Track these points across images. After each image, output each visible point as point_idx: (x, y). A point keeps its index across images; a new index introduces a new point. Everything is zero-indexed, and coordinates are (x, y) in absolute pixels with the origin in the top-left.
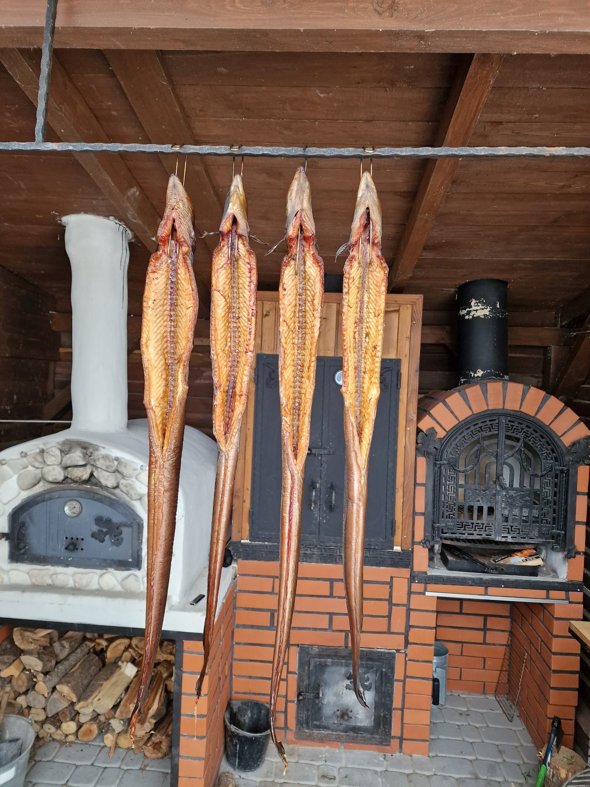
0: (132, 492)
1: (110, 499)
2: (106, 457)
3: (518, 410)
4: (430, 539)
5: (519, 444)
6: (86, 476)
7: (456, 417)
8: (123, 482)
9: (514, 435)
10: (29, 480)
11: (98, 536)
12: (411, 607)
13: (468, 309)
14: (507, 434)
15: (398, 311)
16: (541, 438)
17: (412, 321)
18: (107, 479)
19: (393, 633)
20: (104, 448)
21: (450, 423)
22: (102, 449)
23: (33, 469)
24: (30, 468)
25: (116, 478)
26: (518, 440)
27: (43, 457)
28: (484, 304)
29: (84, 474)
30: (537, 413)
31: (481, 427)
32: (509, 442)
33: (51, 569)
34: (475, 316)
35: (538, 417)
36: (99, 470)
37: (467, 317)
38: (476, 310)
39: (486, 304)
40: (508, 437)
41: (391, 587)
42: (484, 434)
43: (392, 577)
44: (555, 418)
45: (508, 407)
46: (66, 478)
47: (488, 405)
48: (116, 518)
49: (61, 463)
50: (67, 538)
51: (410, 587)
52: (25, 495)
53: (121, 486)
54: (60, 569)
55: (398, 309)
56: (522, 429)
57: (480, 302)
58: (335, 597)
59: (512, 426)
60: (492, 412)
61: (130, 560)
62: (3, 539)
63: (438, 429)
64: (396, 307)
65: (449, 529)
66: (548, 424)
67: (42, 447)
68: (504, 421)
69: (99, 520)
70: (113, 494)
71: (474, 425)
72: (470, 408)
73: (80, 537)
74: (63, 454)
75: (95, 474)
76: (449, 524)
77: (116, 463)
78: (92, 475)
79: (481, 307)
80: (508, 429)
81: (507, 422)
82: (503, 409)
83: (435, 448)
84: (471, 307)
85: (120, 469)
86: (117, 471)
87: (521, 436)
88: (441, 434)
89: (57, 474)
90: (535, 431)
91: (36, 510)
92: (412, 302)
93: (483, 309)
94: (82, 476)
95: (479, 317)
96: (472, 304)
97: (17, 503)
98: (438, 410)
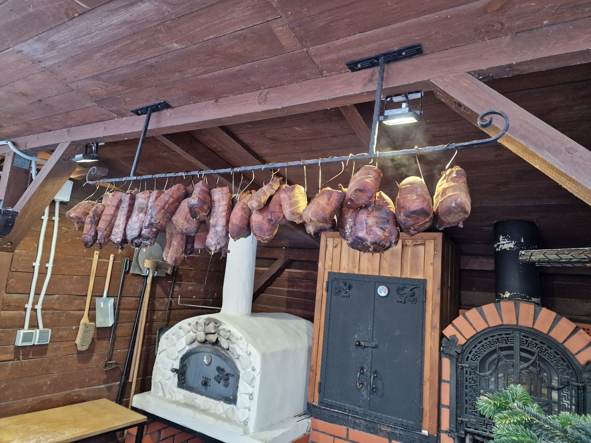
0: (235, 353)
1: (225, 356)
2: (224, 329)
3: (531, 327)
4: (454, 430)
5: (534, 357)
6: (214, 340)
7: (474, 329)
8: (231, 345)
9: (529, 349)
10: (190, 340)
11: (218, 379)
13: (498, 243)
14: (522, 347)
15: (424, 244)
16: (556, 355)
17: (434, 252)
18: (224, 344)
20: (224, 324)
21: (469, 333)
22: (223, 324)
23: (193, 333)
24: (191, 333)
25: (228, 343)
26: (532, 354)
27: (197, 327)
28: (509, 239)
29: (212, 338)
30: (549, 331)
31: (497, 339)
32: (524, 354)
33: (194, 395)
34: (503, 248)
35: (552, 334)
36: (221, 337)
37: (497, 250)
38: (503, 244)
39: (511, 239)
40: (522, 350)
42: (501, 345)
44: (569, 337)
45: (521, 323)
46: (206, 340)
47: (502, 321)
48: (227, 369)
49: (204, 331)
50: (203, 377)
52: (188, 348)
53: (230, 349)
54: (198, 396)
55: (424, 243)
56: (537, 344)
57: (506, 238)
59: (527, 341)
60: (507, 327)
61: (232, 398)
62: (175, 372)
63: (459, 336)
64: (423, 241)
65: (472, 424)
66: (561, 341)
67: (197, 320)
68: (518, 336)
69: (219, 369)
70: (227, 353)
71: (492, 337)
72: (486, 322)
73: (209, 378)
74: (206, 326)
75: (219, 339)
76: (472, 420)
77: (229, 333)
78: (217, 340)
79: (507, 241)
80: (521, 342)
81: (522, 337)
82: (517, 325)
83: (456, 352)
84: (499, 242)
85: (230, 338)
86: (228, 339)
87: (534, 350)
88: (462, 341)
89: (201, 336)
90: (549, 347)
91: (192, 358)
92: (433, 238)
93: (508, 243)
94: (213, 340)
95: (505, 249)
96: (501, 239)
97: (184, 352)
98: (459, 321)
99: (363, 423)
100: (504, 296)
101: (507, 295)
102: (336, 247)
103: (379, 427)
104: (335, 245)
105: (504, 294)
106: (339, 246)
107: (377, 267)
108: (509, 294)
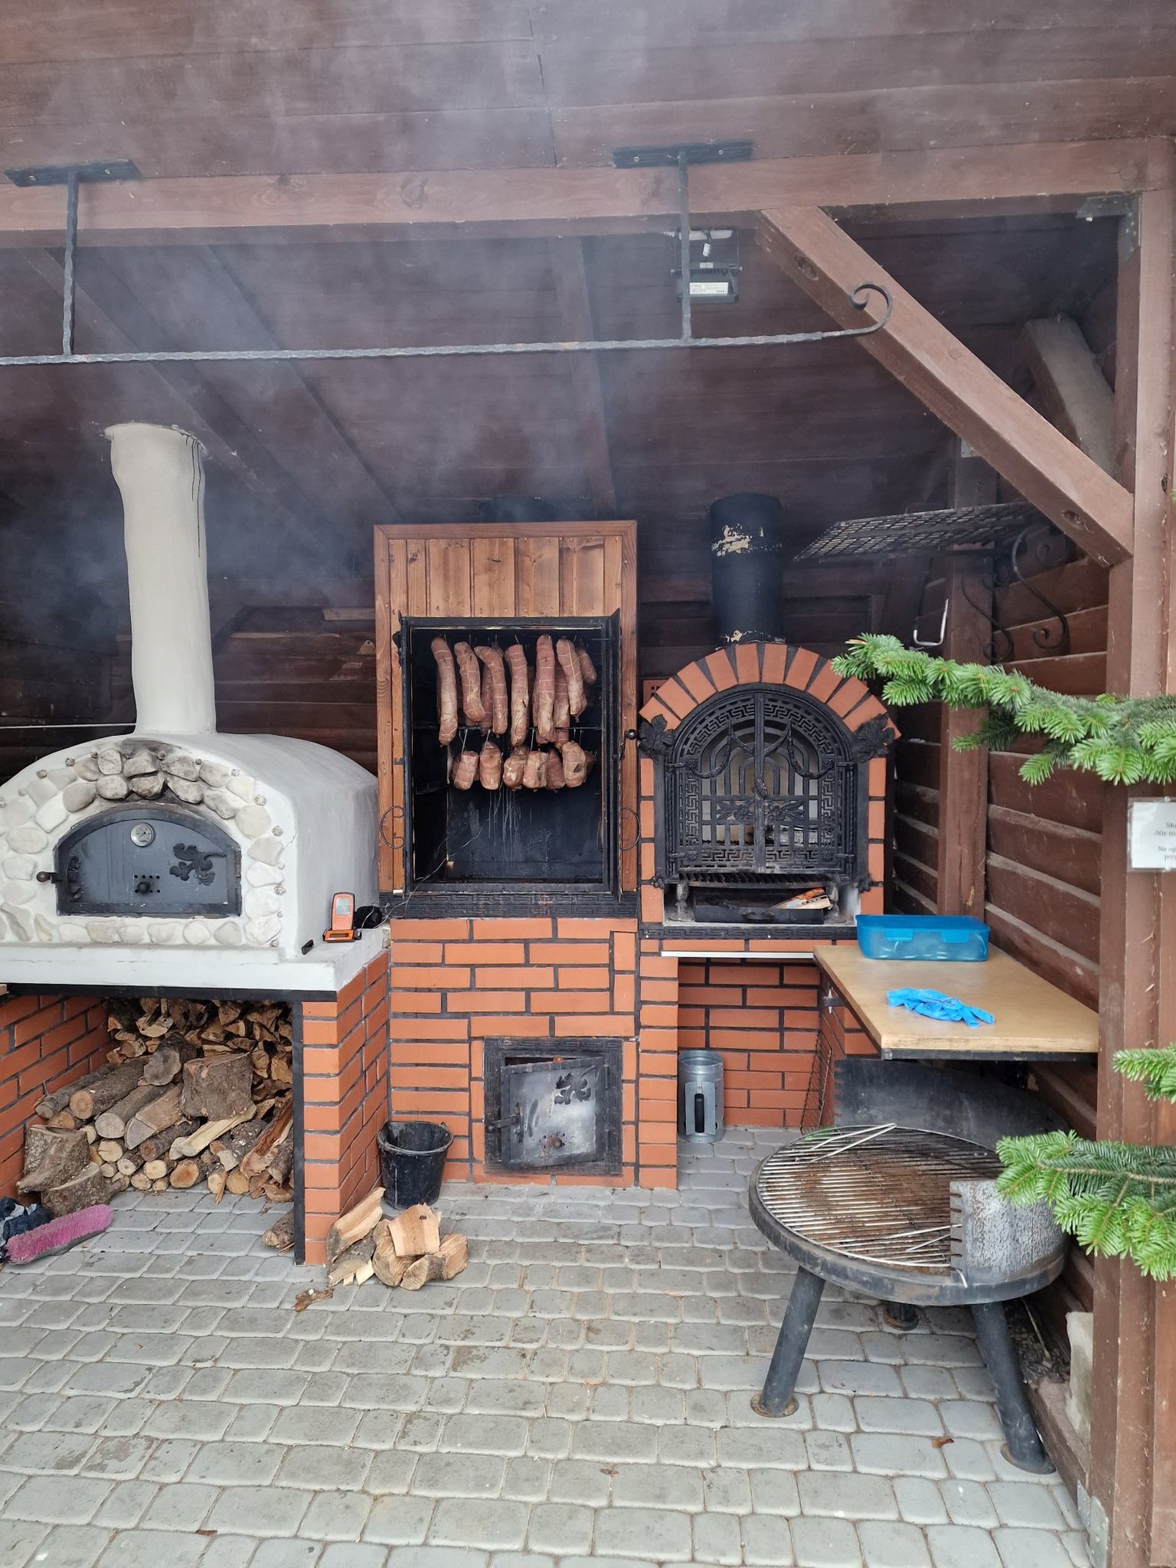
0: (222, 808)
1: (194, 819)
2: (183, 760)
3: (781, 682)
4: (664, 875)
5: (785, 732)
6: (157, 788)
7: (693, 699)
8: (208, 793)
9: (777, 719)
10: (80, 798)
11: (180, 872)
12: (641, 975)
13: (720, 542)
14: (766, 718)
15: (602, 546)
16: (816, 724)
17: (623, 560)
18: (187, 791)
19: (618, 1013)
20: (180, 748)
21: (684, 707)
22: (178, 749)
23: (85, 781)
24: (80, 781)
25: (200, 789)
26: (781, 727)
27: (97, 765)
28: (740, 532)
29: (154, 785)
30: (808, 686)
31: (729, 711)
32: (769, 730)
33: (115, 920)
34: (729, 551)
35: (810, 691)
36: (175, 778)
37: (719, 554)
38: (731, 542)
39: (744, 532)
40: (768, 724)
41: (612, 947)
42: (735, 721)
43: (612, 933)
44: (835, 691)
45: (767, 679)
46: (130, 793)
47: (738, 679)
48: (204, 846)
49: (122, 772)
50: (136, 877)
51: (638, 946)
52: (75, 819)
53: (206, 800)
54: (129, 921)
55: (602, 542)
56: (789, 710)
57: (736, 530)
58: (532, 966)
59: (775, 707)
60: (744, 688)
61: (226, 903)
62: (49, 882)
63: (668, 716)
64: (600, 540)
65: (690, 860)
66: (824, 701)
67: (94, 750)
68: (762, 700)
69: (179, 850)
70: (197, 812)
71: (720, 709)
72: (713, 684)
73: (154, 874)
74: (124, 759)
75: (170, 785)
76: (690, 852)
77: (198, 767)
78: (165, 787)
79: (736, 536)
80: (767, 711)
81: (767, 702)
82: (760, 682)
83: (664, 743)
84: (723, 538)
85: (203, 777)
86: (199, 779)
87: (786, 720)
88: (672, 723)
89: (116, 787)
90: (806, 712)
91: (95, 840)
92: (621, 532)
93: (739, 540)
94: (153, 788)
95: (734, 552)
96: (726, 533)
97: (64, 830)
98: (668, 689)
99: (502, 902)
100: (732, 640)
101: (738, 636)
102: (413, 560)
103: (533, 902)
104: (410, 556)
105: (731, 636)
106: (421, 558)
107: (511, 600)
108: (740, 635)
